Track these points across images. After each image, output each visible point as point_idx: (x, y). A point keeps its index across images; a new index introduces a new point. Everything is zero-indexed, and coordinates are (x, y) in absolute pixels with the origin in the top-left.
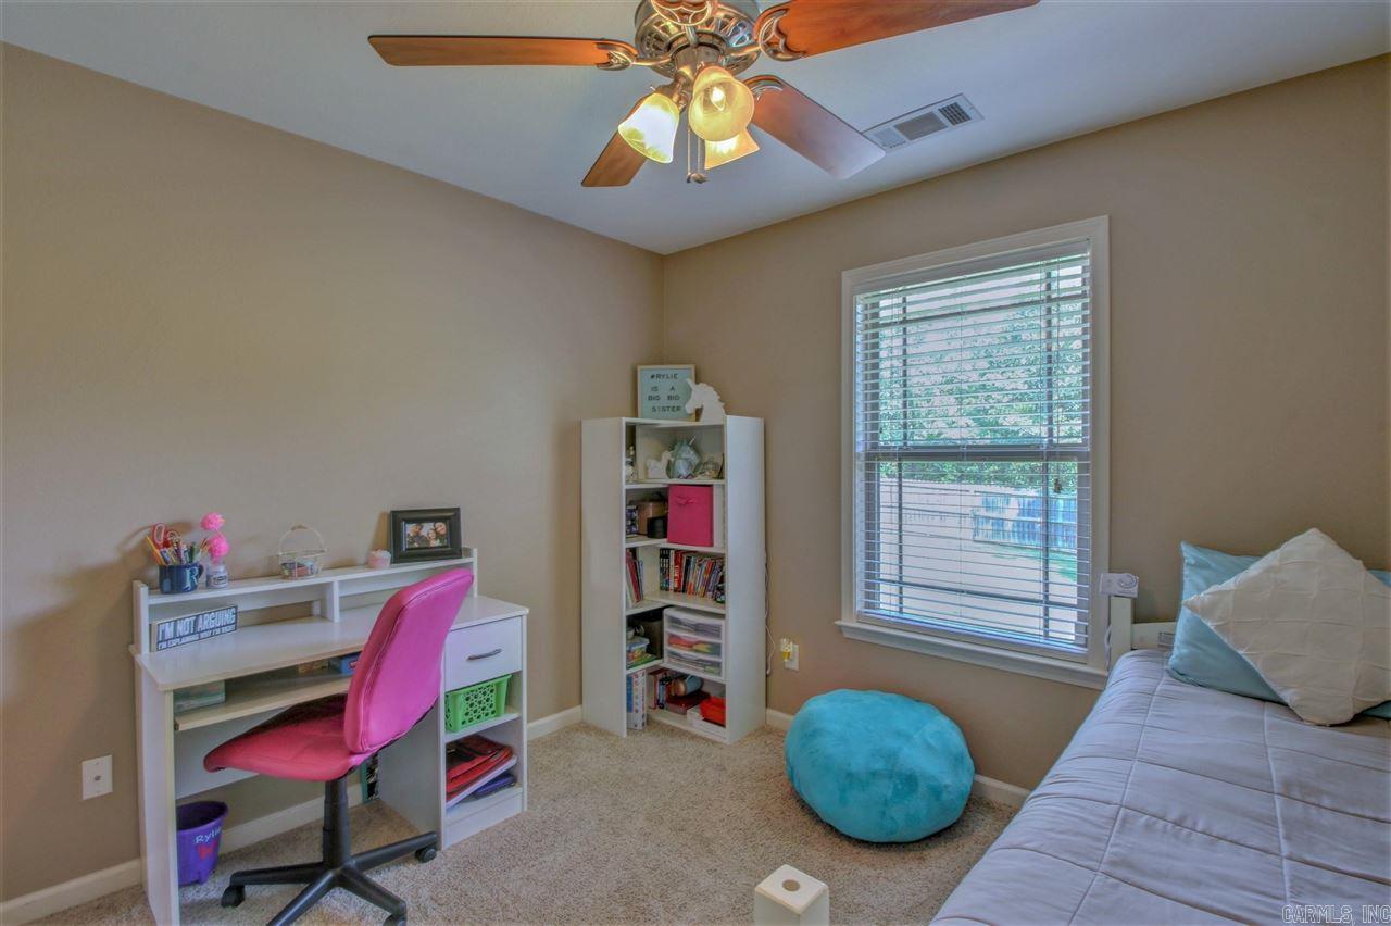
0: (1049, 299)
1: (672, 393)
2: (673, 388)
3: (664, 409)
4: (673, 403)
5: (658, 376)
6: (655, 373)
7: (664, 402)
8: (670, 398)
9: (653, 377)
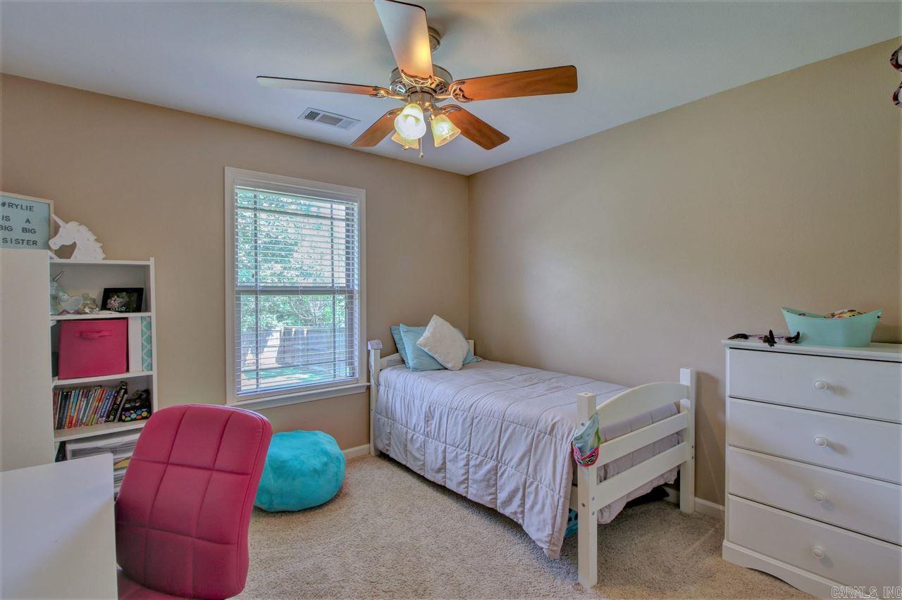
0: (332, 218)
1: (27, 226)
2: (28, 221)
3: (17, 242)
4: (27, 236)
5: (11, 205)
6: (7, 201)
7: (17, 234)
8: (25, 230)
9: (4, 204)
